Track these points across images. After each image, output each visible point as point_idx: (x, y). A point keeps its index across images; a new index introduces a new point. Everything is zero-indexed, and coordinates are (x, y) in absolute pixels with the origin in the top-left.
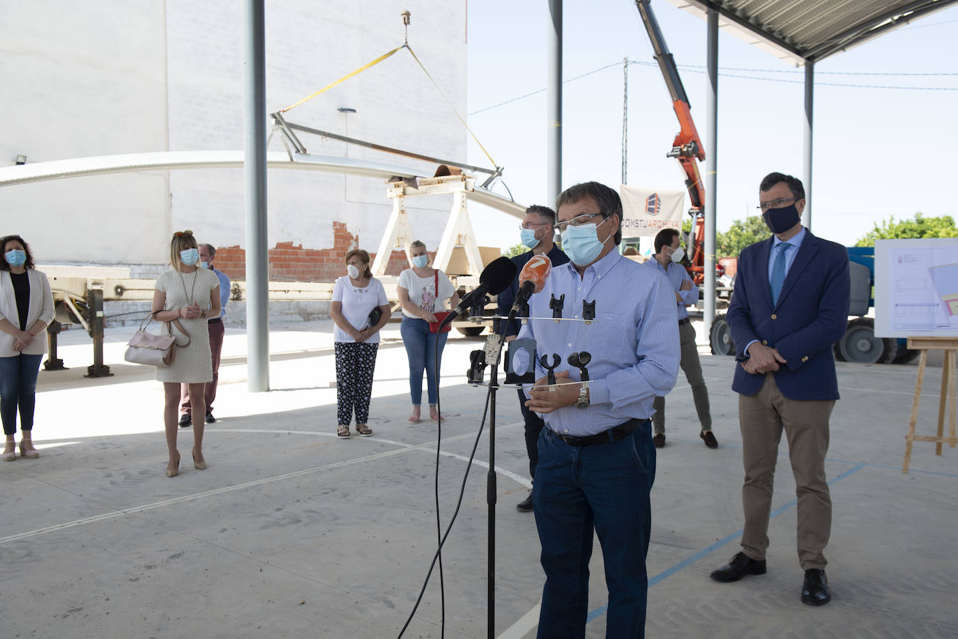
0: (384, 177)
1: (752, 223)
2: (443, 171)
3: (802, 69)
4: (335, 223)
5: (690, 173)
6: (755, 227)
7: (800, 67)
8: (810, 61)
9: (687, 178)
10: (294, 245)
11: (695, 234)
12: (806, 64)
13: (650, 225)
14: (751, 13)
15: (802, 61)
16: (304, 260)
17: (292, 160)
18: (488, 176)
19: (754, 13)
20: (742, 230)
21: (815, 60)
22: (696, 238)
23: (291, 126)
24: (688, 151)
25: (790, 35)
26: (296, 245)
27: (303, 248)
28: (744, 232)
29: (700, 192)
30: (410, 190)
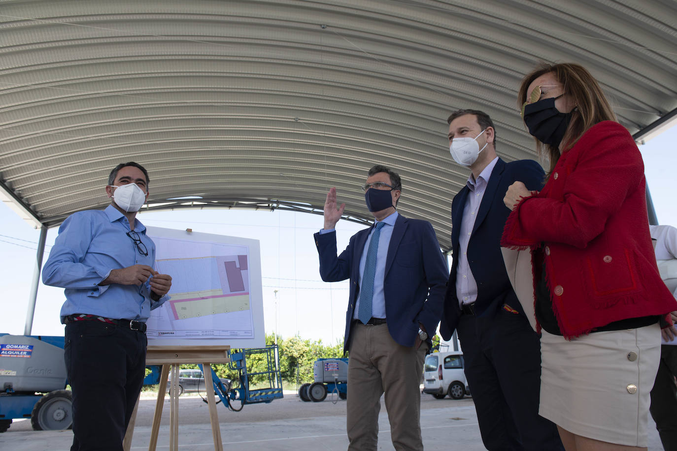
3: (39, 231)
7: (38, 229)
8: (46, 226)
12: (42, 228)
14: (7, 178)
15: (40, 225)
19: (8, 179)
21: (49, 227)
25: (33, 205)
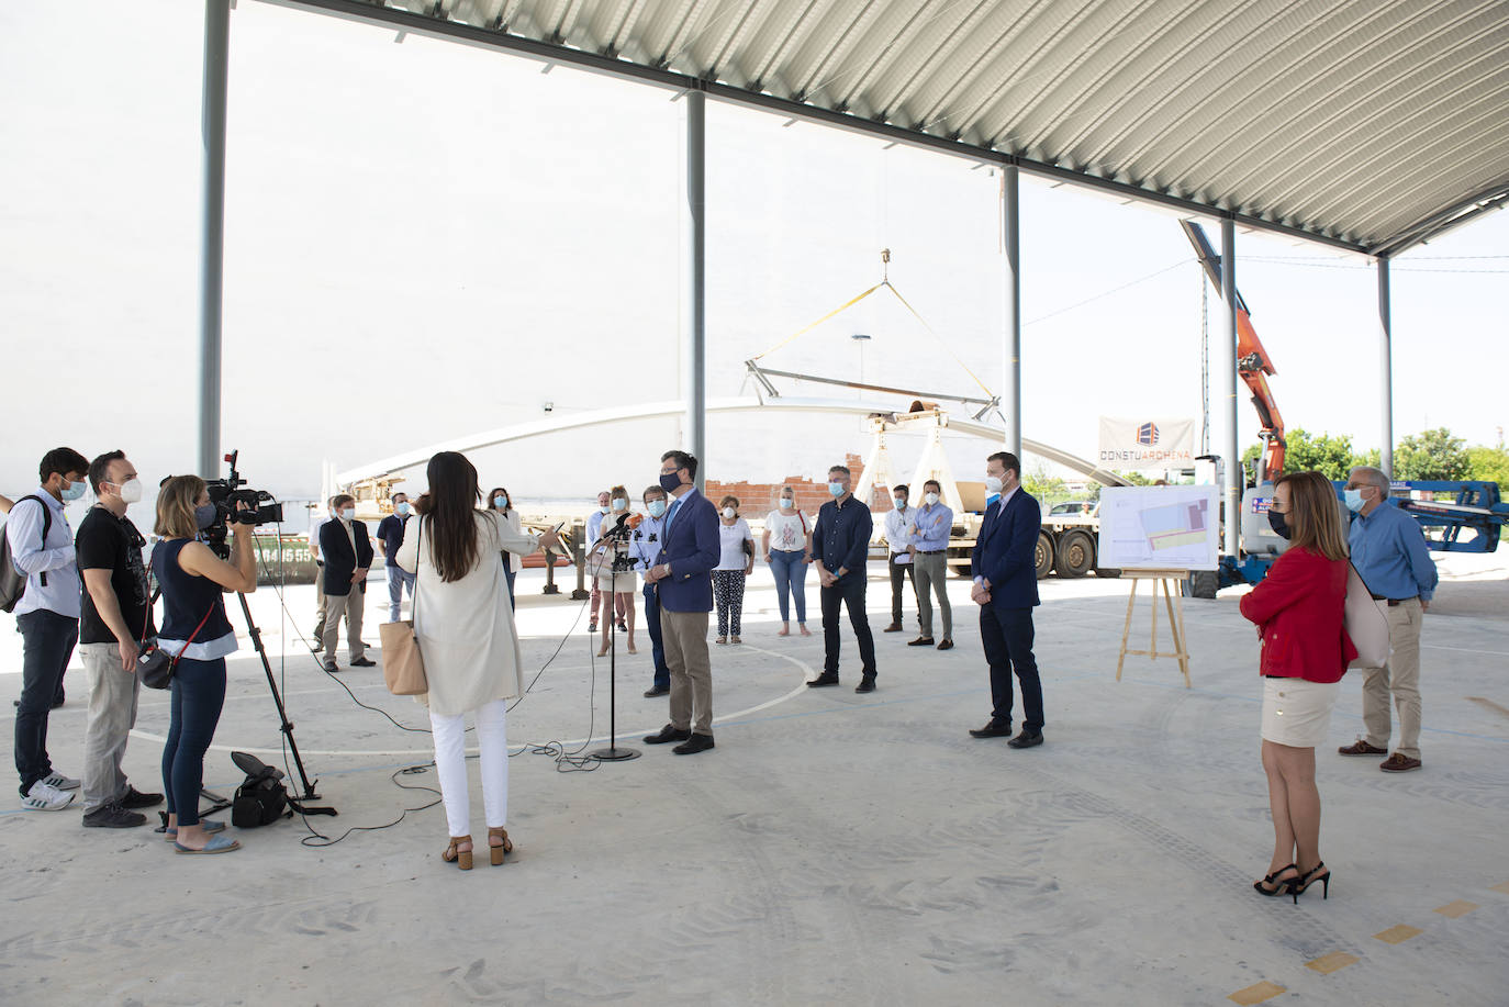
0: (865, 414)
1: (1428, 439)
2: (917, 407)
3: (1374, 267)
4: (848, 456)
5: (1257, 389)
6: (1432, 445)
8: (1383, 256)
9: (1253, 395)
10: (804, 480)
11: (1266, 461)
12: (1377, 262)
13: (1145, 457)
14: (1284, 214)
16: (814, 495)
17: (762, 404)
18: (980, 407)
19: (1288, 214)
20: (1415, 449)
21: (1389, 256)
22: (1268, 465)
23: (763, 371)
24: (1248, 365)
25: (1346, 232)
26: (805, 479)
27: (814, 482)
28: (1418, 451)
29: (1271, 411)
30: (889, 426)
